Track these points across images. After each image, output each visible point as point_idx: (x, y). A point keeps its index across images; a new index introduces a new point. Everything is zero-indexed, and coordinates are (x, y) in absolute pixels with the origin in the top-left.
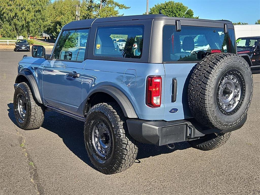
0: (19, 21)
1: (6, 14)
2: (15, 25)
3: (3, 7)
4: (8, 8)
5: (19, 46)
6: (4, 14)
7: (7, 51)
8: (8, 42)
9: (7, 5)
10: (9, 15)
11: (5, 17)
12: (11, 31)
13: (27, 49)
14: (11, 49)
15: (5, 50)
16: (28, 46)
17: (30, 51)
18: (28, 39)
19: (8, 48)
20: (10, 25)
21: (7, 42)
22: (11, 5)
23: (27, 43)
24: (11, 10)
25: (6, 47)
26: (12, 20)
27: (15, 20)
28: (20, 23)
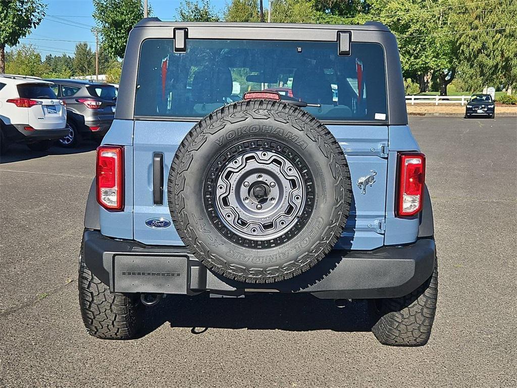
0: (490, 59)
1: (465, 46)
2: (482, 65)
3: (461, 32)
4: (471, 33)
5: (472, 108)
6: (462, 46)
7: (451, 117)
8: (463, 99)
9: (469, 28)
10: (471, 47)
11: (463, 51)
12: (471, 79)
13: (487, 113)
14: (460, 114)
15: (448, 116)
16: (489, 107)
17: (493, 118)
18: (508, 94)
19: (454, 112)
20: (472, 66)
21: (460, 100)
22: (477, 28)
23: (490, 101)
24: (475, 38)
25: (451, 110)
26: (476, 56)
27: (481, 57)
28: (491, 63)
